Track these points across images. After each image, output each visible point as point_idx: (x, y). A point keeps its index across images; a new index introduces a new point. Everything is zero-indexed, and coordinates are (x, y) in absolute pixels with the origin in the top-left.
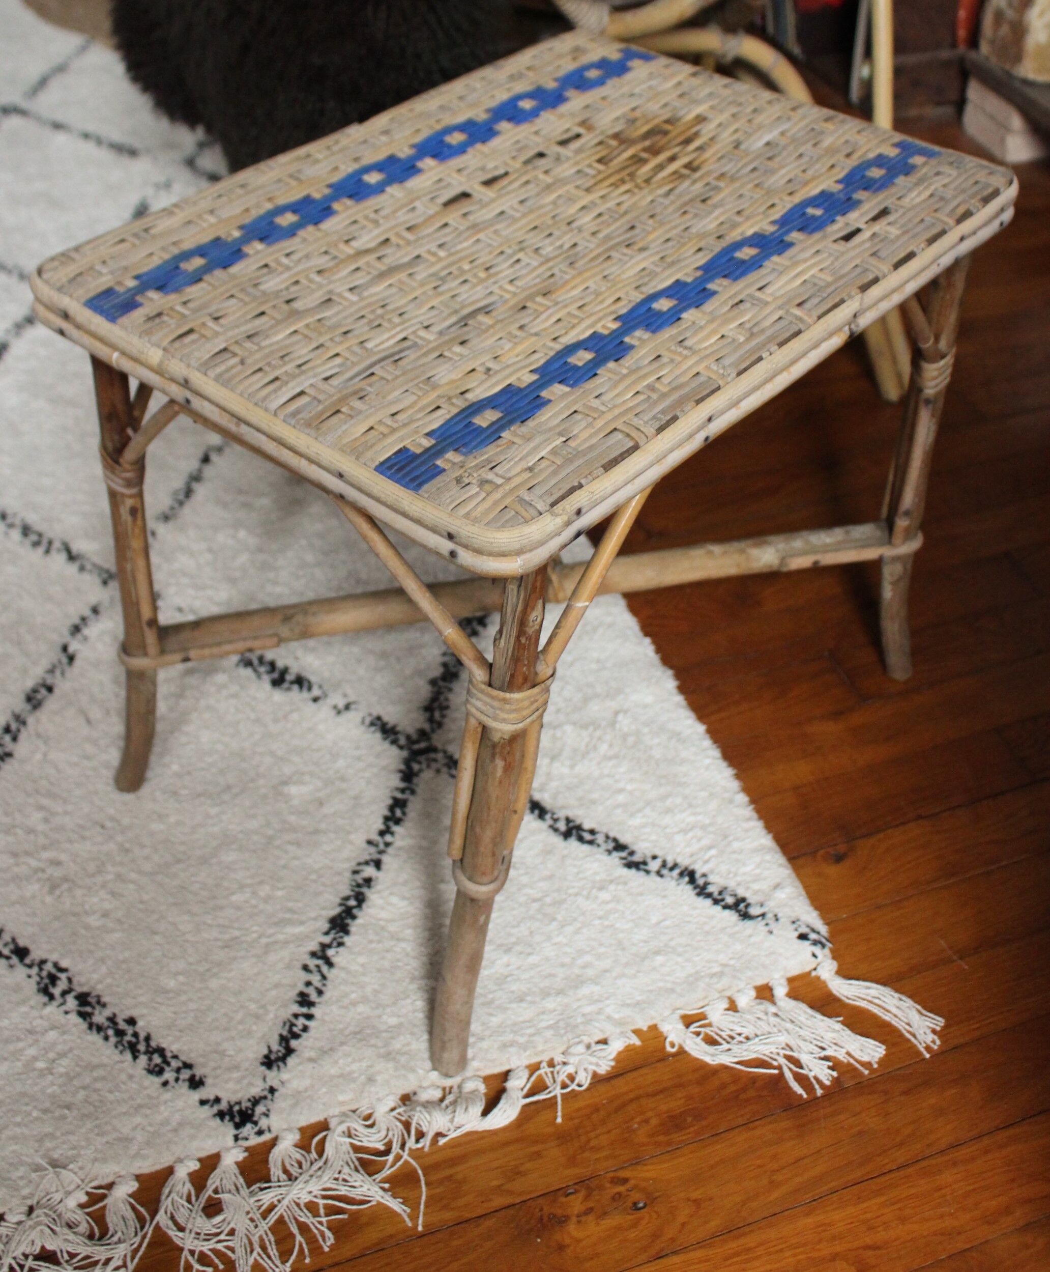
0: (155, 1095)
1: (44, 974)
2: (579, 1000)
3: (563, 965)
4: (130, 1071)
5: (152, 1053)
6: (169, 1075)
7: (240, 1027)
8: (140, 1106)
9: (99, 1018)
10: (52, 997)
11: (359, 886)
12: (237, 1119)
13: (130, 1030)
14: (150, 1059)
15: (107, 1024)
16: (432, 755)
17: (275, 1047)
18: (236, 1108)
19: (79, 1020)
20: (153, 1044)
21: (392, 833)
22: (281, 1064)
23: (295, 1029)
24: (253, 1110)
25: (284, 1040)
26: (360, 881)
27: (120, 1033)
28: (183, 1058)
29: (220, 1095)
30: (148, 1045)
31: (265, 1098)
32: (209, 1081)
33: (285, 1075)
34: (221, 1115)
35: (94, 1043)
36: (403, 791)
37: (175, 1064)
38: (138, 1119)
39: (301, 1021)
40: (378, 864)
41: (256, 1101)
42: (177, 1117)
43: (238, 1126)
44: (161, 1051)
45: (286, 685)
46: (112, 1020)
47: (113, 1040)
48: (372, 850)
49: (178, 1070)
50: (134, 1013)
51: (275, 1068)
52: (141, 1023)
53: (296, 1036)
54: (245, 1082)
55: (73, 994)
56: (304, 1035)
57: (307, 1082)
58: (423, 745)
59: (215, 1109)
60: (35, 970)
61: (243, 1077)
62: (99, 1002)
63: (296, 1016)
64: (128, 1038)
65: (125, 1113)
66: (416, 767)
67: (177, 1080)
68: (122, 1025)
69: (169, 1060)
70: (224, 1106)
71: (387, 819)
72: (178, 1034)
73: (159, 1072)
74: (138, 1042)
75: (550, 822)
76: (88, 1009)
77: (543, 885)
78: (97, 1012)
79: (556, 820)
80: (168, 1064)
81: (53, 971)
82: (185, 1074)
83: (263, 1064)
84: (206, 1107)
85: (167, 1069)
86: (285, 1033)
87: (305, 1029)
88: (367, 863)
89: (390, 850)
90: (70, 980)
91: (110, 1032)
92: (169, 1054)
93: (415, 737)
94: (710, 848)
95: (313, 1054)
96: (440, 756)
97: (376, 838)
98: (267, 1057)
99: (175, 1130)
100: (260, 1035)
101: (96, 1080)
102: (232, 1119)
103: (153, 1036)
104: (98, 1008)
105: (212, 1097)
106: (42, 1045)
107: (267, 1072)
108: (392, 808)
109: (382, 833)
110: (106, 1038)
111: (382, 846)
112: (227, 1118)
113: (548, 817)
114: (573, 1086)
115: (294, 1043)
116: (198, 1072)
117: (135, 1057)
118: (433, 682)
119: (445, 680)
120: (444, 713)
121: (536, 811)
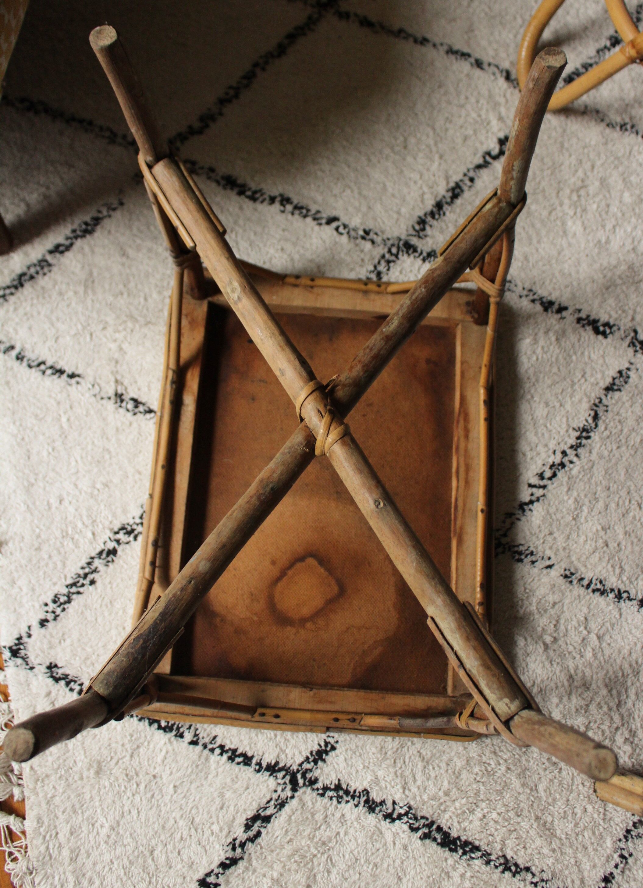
0: (40, 599)
1: (135, 527)
2: (64, 873)
3: (94, 864)
4: (59, 583)
5: (68, 597)
6: (52, 606)
7: (79, 650)
8: (33, 590)
9: (97, 563)
10: (117, 533)
11: (178, 729)
12: (14, 648)
13: (87, 582)
14: (64, 595)
15: (93, 567)
16: (289, 787)
17: (60, 671)
18: (22, 647)
19: (98, 550)
20: (74, 597)
21: (221, 754)
22: (49, 674)
23: (72, 683)
24: (17, 657)
25: (65, 677)
26: (181, 730)
27: (86, 576)
28: (62, 615)
29: (33, 637)
30: (73, 593)
31: (27, 664)
32: (43, 630)
33: (40, 677)
34: (20, 639)
35: (80, 560)
36: (259, 764)
37: (58, 611)
38: (25, 590)
39: (77, 688)
40: (194, 743)
41: (24, 659)
42: (23, 611)
43: (10, 648)
44: (69, 601)
46: (95, 571)
47: (82, 572)
48: (207, 740)
49: (54, 612)
50: (99, 584)
51: (47, 671)
52: (91, 588)
53: (68, 684)
54: (40, 653)
55: (116, 546)
56: (67, 689)
57: (34, 691)
58: (301, 781)
59: (24, 635)
60: (138, 521)
61: (43, 652)
62: (108, 562)
63: (81, 685)
64: (82, 581)
65: (30, 582)
66: (280, 775)
67: (47, 612)
68: (90, 577)
69: (62, 607)
70: (25, 639)
71: (234, 751)
72: (80, 611)
73: (55, 602)
74: (77, 587)
75: (216, 871)
76: (104, 555)
77: (162, 860)
78: (101, 561)
79: (217, 875)
80: (59, 606)
81: (136, 532)
82: (50, 617)
83: (51, 663)
84: (27, 629)
85: (55, 606)
86: (70, 677)
87: (72, 690)
88: (196, 735)
89: (206, 752)
90: (128, 543)
91: (87, 570)
92: (66, 606)
93: (308, 776)
95: (53, 694)
96: (289, 794)
97: (219, 742)
98: (56, 666)
99: (15, 611)
100: (73, 662)
101: (55, 563)
102: (16, 645)
103: (80, 596)
104: (105, 561)
105: (32, 633)
106: (84, 530)
107: (44, 666)
108: (244, 755)
109: (222, 747)
110: (83, 568)
111: (210, 746)
112: (17, 642)
113: (221, 870)
115: (63, 683)
116: (50, 625)
117: (67, 586)
118: (366, 792)
119: (367, 801)
120: (334, 799)
121: (228, 862)
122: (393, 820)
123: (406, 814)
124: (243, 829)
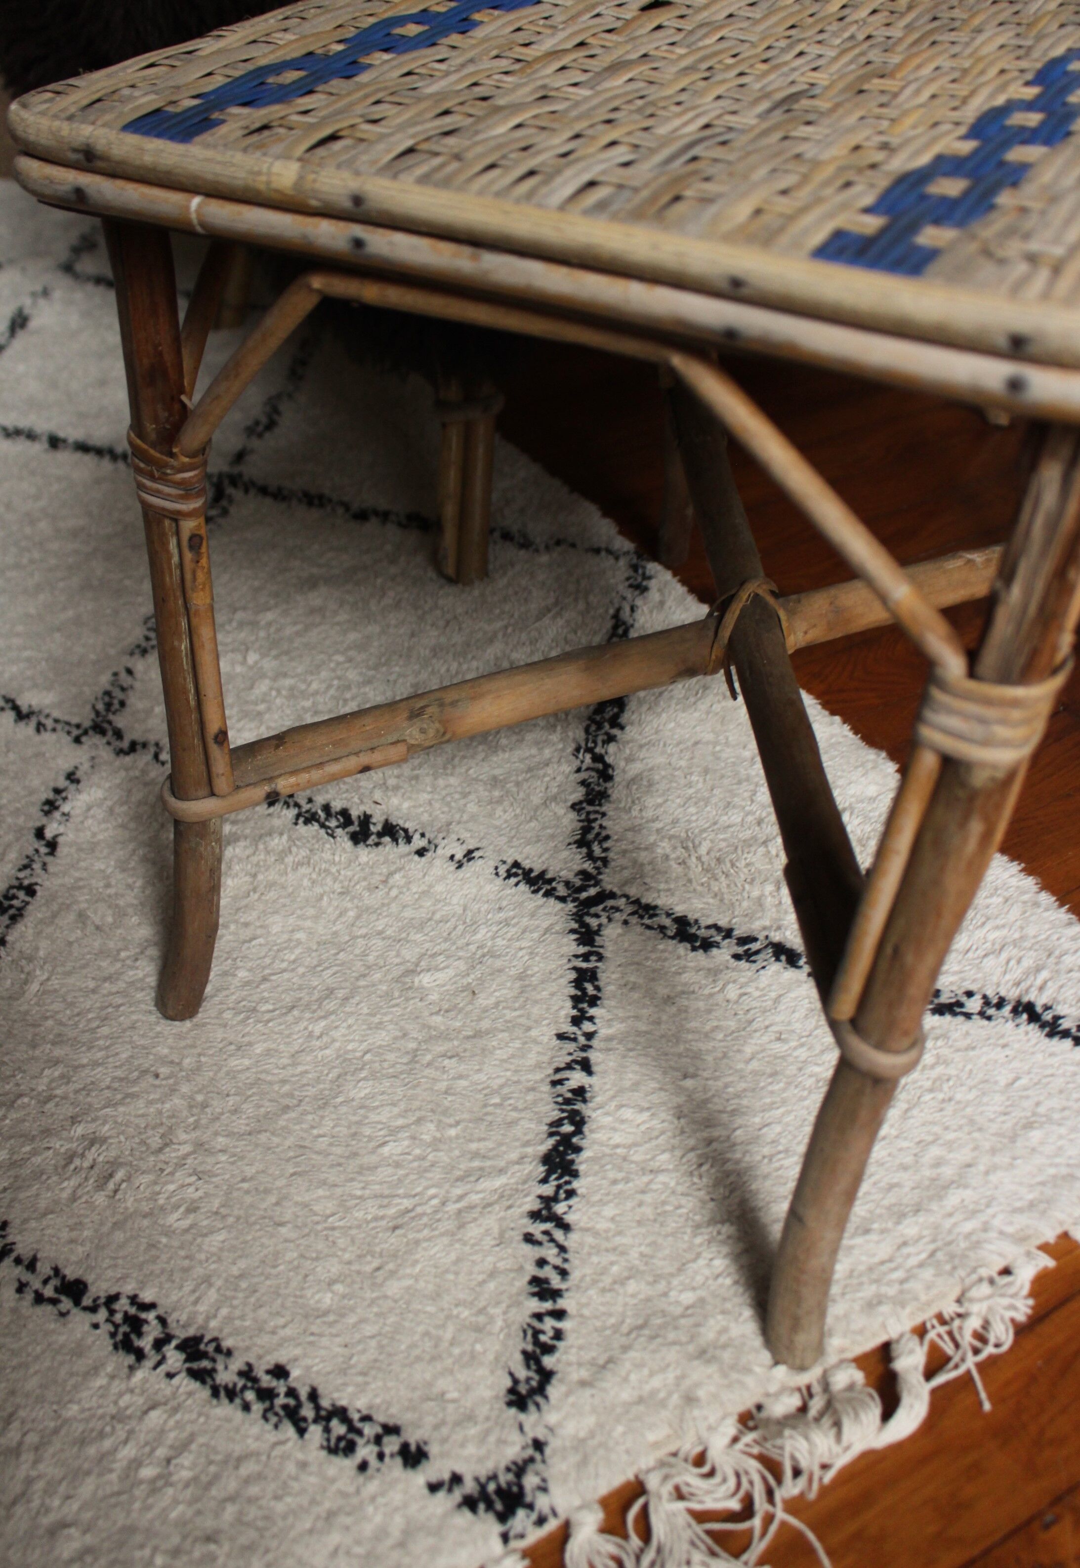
0: (351, 1489)
1: (118, 1317)
2: (950, 1215)
3: (904, 1168)
4: (300, 1456)
5: (328, 1419)
6: (365, 1451)
7: (456, 1351)
8: (331, 1515)
9: (226, 1375)
10: (140, 1355)
11: (567, 1101)
12: (499, 1506)
13: (281, 1387)
14: (327, 1430)
15: (241, 1383)
16: (610, 903)
17: (522, 1373)
18: (491, 1487)
19: (195, 1385)
20: (325, 1403)
21: (591, 1019)
22: (539, 1399)
23: (543, 1338)
24: (521, 1487)
25: (530, 1358)
26: (569, 1095)
27: (266, 1395)
28: (381, 1418)
29: (459, 1469)
30: (318, 1408)
31: (532, 1460)
32: (433, 1449)
33: (552, 1417)
34: (470, 1503)
35: (228, 1420)
36: (586, 957)
37: (369, 1430)
38: (335, 1538)
39: (549, 1324)
40: (586, 1066)
41: (519, 1469)
42: (398, 1522)
43: (503, 1518)
44: (341, 1413)
45: (373, 839)
46: (247, 1373)
47: (258, 1408)
48: (571, 1046)
49: (378, 1440)
50: (281, 1357)
51: (532, 1408)
52: (295, 1373)
53: (549, 1349)
54: (492, 1439)
55: (174, 1343)
56: (560, 1345)
57: (590, 1421)
58: (592, 891)
59: (458, 1495)
60: (102, 1314)
61: (487, 1433)
62: (218, 1349)
63: (539, 1317)
64: (281, 1400)
65: (311, 1531)
66: (593, 922)
67: (381, 1456)
68: (266, 1381)
69: (359, 1425)
70: (469, 1486)
71: (576, 1000)
72: (360, 1379)
73: (350, 1448)
74: (299, 1405)
76: (205, 1364)
78: (220, 1367)
80: (360, 1433)
81: (133, 1311)
82: (392, 1445)
83: (510, 1404)
84: (441, 1494)
85: (360, 1441)
86: (530, 1348)
87: (558, 1335)
88: (569, 1067)
89: (595, 1042)
90: (162, 1321)
91: (250, 1396)
92: (355, 1416)
93: (578, 882)
94: (1038, 970)
95: (584, 1374)
96: (621, 900)
97: (568, 1028)
98: (512, 1391)
99: (401, 1544)
100: (491, 1356)
101: (247, 1481)
102: (490, 1506)
103: (321, 1390)
104: (220, 1358)
105: (446, 1476)
106: (142, 1437)
107: (522, 1417)
108: (578, 983)
109: (576, 1021)
110: (246, 1407)
111: (582, 1040)
112: (482, 1506)
114: (989, 1350)
115: (548, 1361)
116: (413, 1437)
117: (302, 1432)
118: (575, 807)
119: (591, 802)
120: (605, 845)
121: (783, 958)
122: (607, 766)
123: (589, 750)
124: (715, 951)
